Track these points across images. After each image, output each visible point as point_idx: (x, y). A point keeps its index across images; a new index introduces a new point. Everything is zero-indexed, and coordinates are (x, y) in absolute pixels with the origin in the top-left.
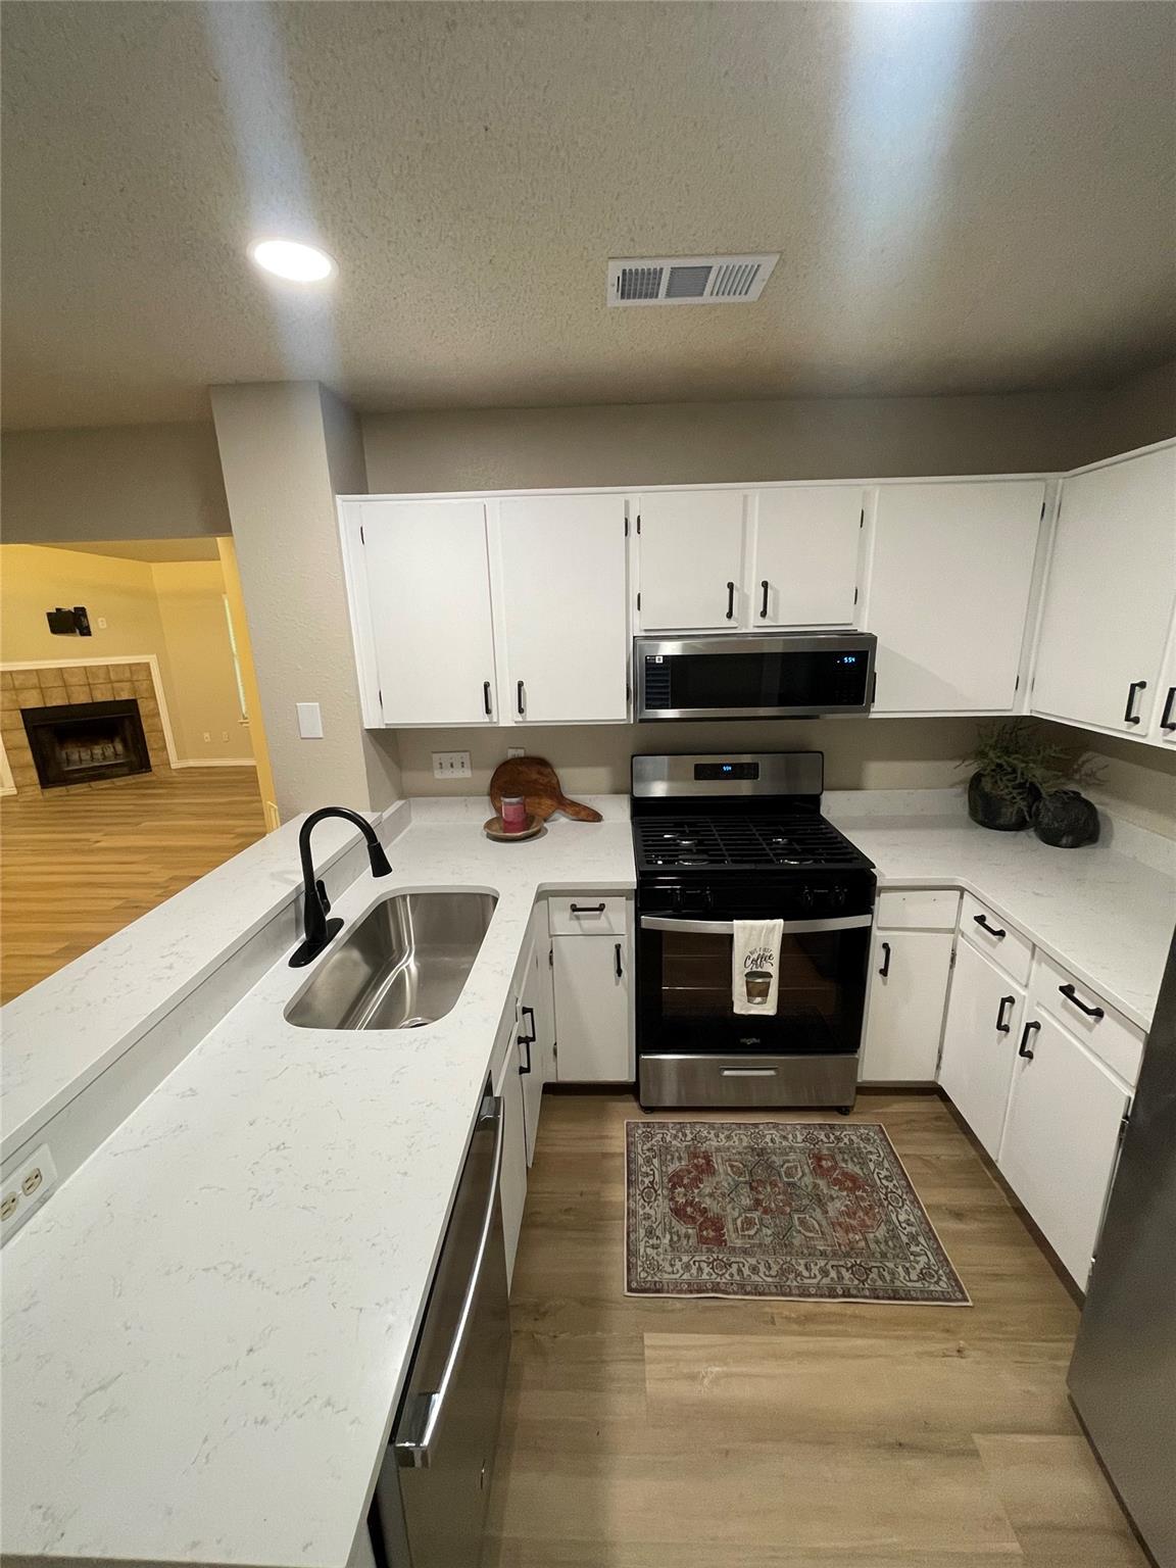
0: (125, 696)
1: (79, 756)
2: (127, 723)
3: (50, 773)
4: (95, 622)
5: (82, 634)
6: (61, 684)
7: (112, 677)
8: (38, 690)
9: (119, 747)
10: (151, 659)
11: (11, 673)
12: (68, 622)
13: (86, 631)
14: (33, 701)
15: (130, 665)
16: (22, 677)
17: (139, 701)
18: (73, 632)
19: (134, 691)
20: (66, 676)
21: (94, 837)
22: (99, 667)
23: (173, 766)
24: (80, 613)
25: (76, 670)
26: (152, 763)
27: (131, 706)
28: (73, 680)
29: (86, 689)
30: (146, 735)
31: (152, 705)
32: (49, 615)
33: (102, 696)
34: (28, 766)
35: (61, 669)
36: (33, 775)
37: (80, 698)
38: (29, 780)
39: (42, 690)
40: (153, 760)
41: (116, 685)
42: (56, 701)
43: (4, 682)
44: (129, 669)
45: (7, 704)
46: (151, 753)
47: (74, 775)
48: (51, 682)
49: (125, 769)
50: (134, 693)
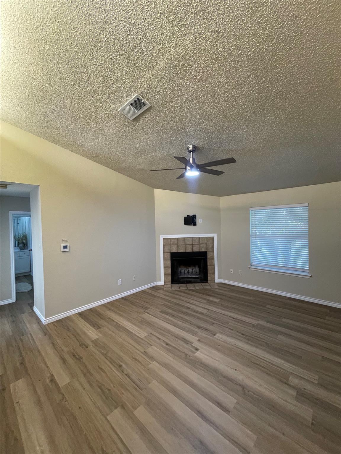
0: (203, 250)
1: (185, 273)
2: (202, 261)
3: (175, 278)
4: (199, 221)
5: (194, 225)
6: (184, 244)
7: (200, 242)
8: (177, 246)
9: (198, 270)
10: (215, 235)
11: (170, 239)
12: (190, 220)
14: (174, 250)
15: (207, 238)
16: (173, 240)
17: (208, 252)
18: (191, 224)
19: (207, 248)
20: (186, 241)
22: (197, 238)
23: (216, 281)
24: (194, 216)
25: (189, 239)
27: (205, 254)
28: (188, 243)
29: (191, 246)
30: (208, 266)
31: (212, 254)
32: (185, 217)
33: (196, 250)
34: (169, 274)
35: (184, 238)
36: (170, 278)
37: (189, 250)
38: (168, 280)
39: (178, 246)
40: (209, 278)
41: (201, 245)
42: (182, 250)
43: (167, 242)
44: (206, 240)
45: (167, 250)
46: (209, 275)
47: (182, 280)
48: (181, 243)
49: (198, 280)
50: (207, 249)
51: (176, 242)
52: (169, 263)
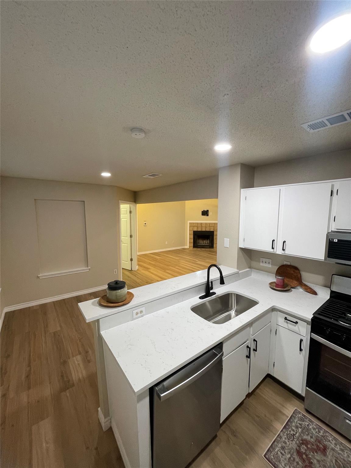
0: (212, 230)
1: (202, 242)
2: (211, 236)
3: (195, 245)
4: (210, 213)
6: (201, 226)
7: (210, 225)
9: (209, 242)
10: (218, 222)
11: (193, 223)
12: (205, 213)
13: (208, 215)
14: (195, 229)
15: (214, 223)
18: (205, 215)
21: (197, 260)
22: (208, 223)
24: (208, 211)
25: (204, 223)
26: (214, 247)
27: (213, 232)
28: (203, 226)
29: (205, 228)
30: (214, 239)
31: (216, 233)
32: (202, 211)
33: (208, 230)
34: (192, 243)
35: (201, 223)
36: (192, 245)
37: (204, 230)
38: (191, 246)
39: (197, 227)
40: (214, 246)
41: (211, 227)
42: (199, 230)
43: (192, 225)
44: (214, 224)
45: (191, 229)
46: (214, 244)
47: (199, 246)
48: (199, 225)
49: (208, 247)
50: (214, 230)
51: (196, 225)
52: (192, 237)
